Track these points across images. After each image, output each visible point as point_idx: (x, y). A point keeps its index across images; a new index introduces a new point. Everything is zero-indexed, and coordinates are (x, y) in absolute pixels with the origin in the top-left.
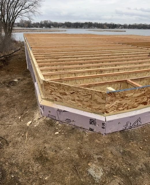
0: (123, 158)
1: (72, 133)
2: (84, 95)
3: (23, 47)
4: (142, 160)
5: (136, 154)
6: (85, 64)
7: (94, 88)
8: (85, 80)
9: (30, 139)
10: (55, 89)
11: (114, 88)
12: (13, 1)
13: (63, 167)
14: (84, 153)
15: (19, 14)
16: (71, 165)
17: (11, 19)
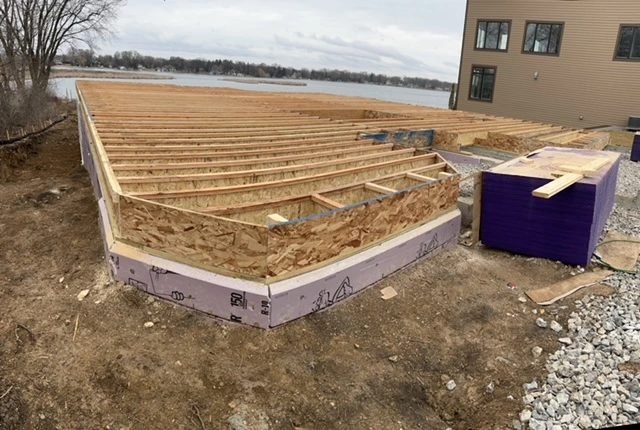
0: (317, 380)
1: (188, 326)
2: (216, 233)
3: (74, 112)
4: (362, 373)
5: (347, 364)
6: (217, 159)
7: (238, 218)
8: (218, 198)
9: (83, 333)
10: (146, 218)
11: (284, 215)
12: (54, 4)
13: (163, 408)
14: (217, 376)
15: (67, 33)
16: (184, 405)
17: (48, 46)
